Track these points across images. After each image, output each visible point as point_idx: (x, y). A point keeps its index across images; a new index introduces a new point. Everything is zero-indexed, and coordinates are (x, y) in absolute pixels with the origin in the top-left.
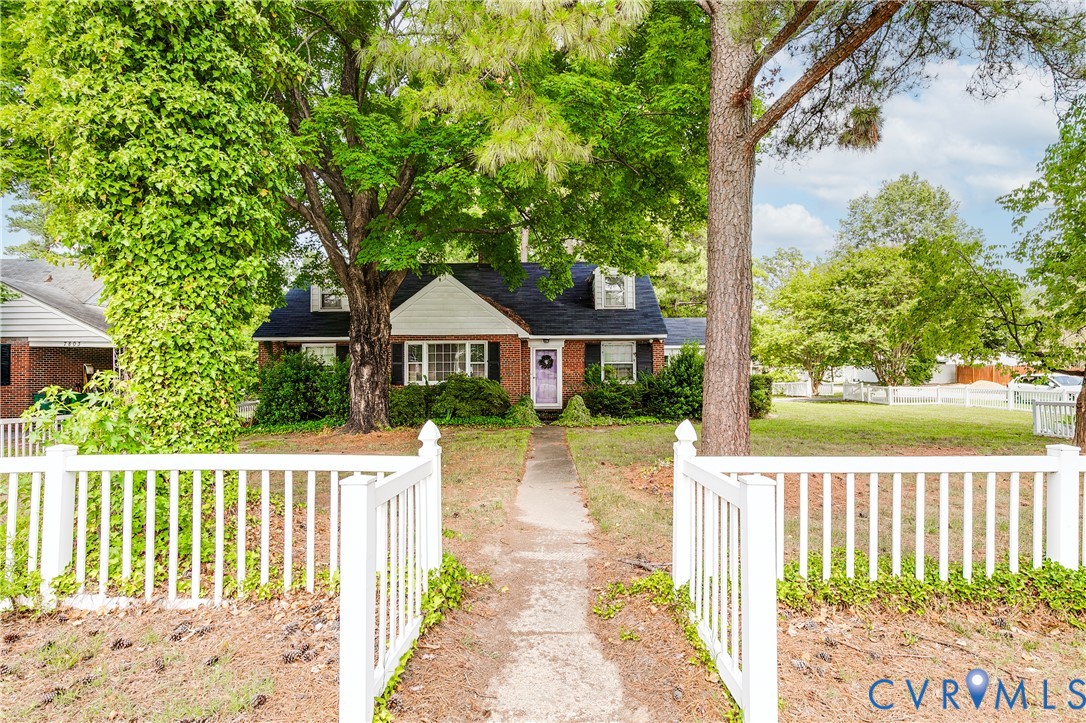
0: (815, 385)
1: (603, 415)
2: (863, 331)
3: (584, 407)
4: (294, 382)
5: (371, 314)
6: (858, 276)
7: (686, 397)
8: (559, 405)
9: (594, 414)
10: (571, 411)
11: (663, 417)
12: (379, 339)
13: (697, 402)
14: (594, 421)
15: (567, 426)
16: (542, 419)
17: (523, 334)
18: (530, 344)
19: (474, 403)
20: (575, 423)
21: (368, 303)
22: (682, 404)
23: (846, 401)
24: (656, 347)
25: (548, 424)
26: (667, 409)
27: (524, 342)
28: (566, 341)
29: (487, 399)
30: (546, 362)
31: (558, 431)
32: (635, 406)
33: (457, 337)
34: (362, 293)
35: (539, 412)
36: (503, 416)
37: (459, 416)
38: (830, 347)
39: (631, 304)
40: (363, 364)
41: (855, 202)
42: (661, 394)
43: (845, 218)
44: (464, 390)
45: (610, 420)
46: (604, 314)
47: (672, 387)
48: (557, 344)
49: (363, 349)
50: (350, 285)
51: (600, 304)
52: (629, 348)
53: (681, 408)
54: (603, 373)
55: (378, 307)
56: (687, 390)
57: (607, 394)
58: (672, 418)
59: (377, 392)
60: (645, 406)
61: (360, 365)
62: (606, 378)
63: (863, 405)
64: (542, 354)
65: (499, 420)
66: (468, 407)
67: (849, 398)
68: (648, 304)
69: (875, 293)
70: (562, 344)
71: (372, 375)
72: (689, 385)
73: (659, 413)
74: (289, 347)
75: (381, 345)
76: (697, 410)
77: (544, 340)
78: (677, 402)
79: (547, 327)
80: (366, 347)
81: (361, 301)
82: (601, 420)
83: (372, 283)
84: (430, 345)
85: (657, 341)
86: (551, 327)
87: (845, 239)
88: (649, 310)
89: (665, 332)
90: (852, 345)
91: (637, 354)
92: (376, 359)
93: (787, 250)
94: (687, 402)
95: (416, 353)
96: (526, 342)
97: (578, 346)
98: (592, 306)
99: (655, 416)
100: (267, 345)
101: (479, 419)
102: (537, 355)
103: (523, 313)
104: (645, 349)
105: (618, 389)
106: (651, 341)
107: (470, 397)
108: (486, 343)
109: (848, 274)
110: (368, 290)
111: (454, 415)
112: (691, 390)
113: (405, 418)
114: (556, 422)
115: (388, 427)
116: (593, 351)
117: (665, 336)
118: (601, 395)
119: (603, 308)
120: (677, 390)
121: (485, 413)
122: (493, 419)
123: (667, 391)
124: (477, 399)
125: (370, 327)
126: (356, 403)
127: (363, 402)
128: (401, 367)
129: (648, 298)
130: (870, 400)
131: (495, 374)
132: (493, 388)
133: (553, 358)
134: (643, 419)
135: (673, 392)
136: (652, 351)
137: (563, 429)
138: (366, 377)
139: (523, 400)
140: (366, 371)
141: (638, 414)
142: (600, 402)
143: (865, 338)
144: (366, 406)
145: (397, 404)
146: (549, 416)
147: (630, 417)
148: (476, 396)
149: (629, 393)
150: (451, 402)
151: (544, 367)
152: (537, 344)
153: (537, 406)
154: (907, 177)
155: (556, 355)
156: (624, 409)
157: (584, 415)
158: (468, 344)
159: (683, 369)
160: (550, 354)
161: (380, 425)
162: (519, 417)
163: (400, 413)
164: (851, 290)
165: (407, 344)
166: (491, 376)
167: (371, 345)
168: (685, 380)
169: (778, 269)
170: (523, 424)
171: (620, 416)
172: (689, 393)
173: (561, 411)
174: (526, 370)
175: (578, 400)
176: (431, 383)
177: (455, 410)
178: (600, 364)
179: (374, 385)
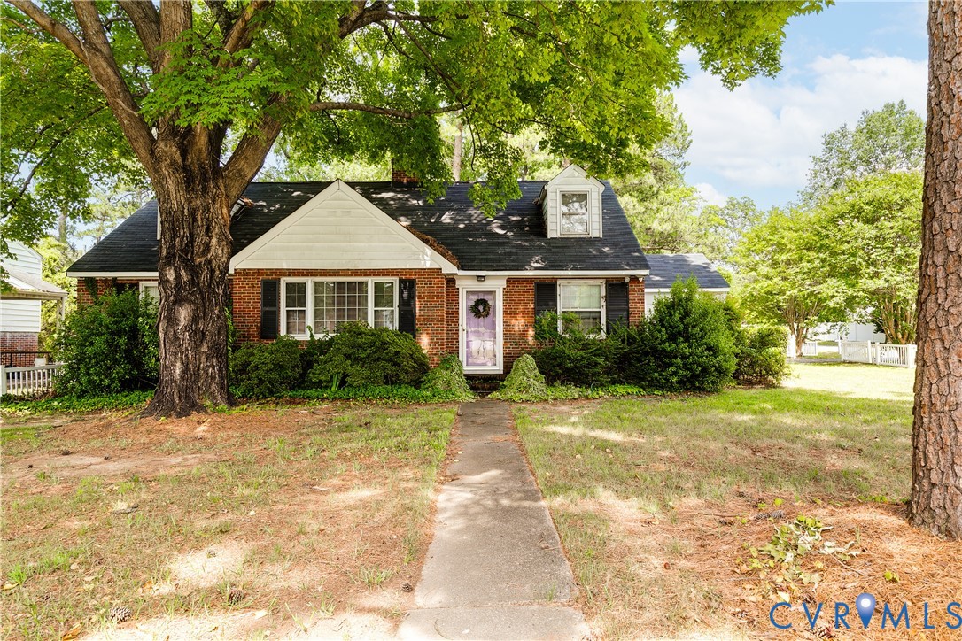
0: (798, 344)
1: (563, 383)
2: (876, 275)
3: (537, 372)
4: (113, 334)
5: (195, 220)
6: (866, 208)
7: (684, 357)
8: (498, 368)
9: (550, 381)
10: (517, 378)
11: (649, 386)
12: (209, 262)
13: (699, 365)
14: (551, 393)
15: (512, 401)
16: (473, 388)
17: (449, 268)
18: (459, 284)
19: (373, 365)
20: (524, 396)
21: (189, 204)
22: (678, 367)
23: (844, 362)
24: (633, 289)
25: (483, 396)
26: (656, 374)
27: (451, 280)
28: (509, 280)
29: (394, 359)
30: (481, 308)
31: (499, 410)
32: (608, 371)
33: (356, 272)
34: (177, 184)
35: (469, 377)
36: (417, 384)
37: (351, 386)
38: (833, 297)
39: (596, 231)
40: (179, 301)
41: (831, 136)
42: (646, 354)
43: (819, 154)
44: (360, 347)
45: (574, 391)
46: (559, 244)
47: (663, 342)
48: (495, 283)
49: (178, 277)
50: (156, 171)
51: (554, 230)
52: (595, 290)
53: (675, 373)
54: (559, 323)
55: (207, 209)
56: (684, 347)
57: (570, 353)
58: (661, 387)
59: (204, 349)
60: (623, 370)
61: (175, 303)
62: (566, 329)
63: (870, 368)
64: (474, 298)
65: (411, 391)
66: (367, 373)
67: (847, 359)
68: (618, 232)
69: (892, 228)
70: (503, 283)
71: (194, 320)
72: (687, 340)
73: (643, 379)
74: (119, 286)
75: (212, 272)
76: (697, 376)
77: (478, 277)
78: (672, 365)
79: (482, 259)
80: (183, 273)
81: (177, 198)
82: (561, 391)
83: (196, 169)
84: (317, 285)
85: (634, 279)
86: (487, 260)
87: (819, 179)
88: (621, 239)
89: (647, 267)
90: (861, 293)
91: (608, 298)
92: (202, 293)
93: (739, 200)
94: (685, 364)
95: (297, 294)
96: (454, 280)
97: (524, 287)
98: (545, 235)
99: (637, 384)
100: (89, 284)
101: (381, 389)
102: (468, 299)
103: (449, 242)
104: (618, 291)
105: (586, 346)
106: (627, 280)
107: (368, 356)
108: (395, 280)
109: (853, 206)
110: (189, 181)
111: (343, 383)
112: (690, 347)
113: (269, 389)
114: (496, 394)
115: (224, 406)
116: (546, 292)
117: (646, 272)
118: (562, 354)
119: (559, 236)
120: (669, 347)
121: (390, 380)
122: (403, 390)
123: (654, 349)
124: (378, 359)
125: (192, 240)
126: (166, 367)
127: (178, 364)
128: (276, 315)
129: (618, 224)
130: (879, 361)
131: (408, 323)
132: (403, 344)
133: (490, 303)
134: (621, 389)
135: (664, 350)
136: (627, 292)
137: (506, 405)
138: (183, 323)
139: (446, 361)
140: (184, 314)
141: (613, 382)
142: (560, 365)
143: (881, 283)
144: (183, 372)
145: (257, 368)
146: (484, 385)
147: (602, 385)
148: (376, 356)
149: (600, 351)
150: (338, 364)
151: (478, 314)
152: (468, 284)
153: (468, 369)
154: (893, 106)
155: (494, 299)
156: (594, 374)
157: (536, 382)
158: (371, 282)
159: (677, 317)
160: (486, 298)
161: (208, 403)
162: (440, 386)
163: (261, 381)
164: (859, 225)
165: (284, 281)
166: (402, 328)
167: (194, 271)
168: (679, 333)
169: (730, 219)
170: (446, 398)
171: (588, 385)
172: (687, 351)
173: (501, 378)
174: (453, 318)
175: (528, 361)
176: (318, 337)
177: (345, 376)
178: (556, 312)
179: (198, 337)
